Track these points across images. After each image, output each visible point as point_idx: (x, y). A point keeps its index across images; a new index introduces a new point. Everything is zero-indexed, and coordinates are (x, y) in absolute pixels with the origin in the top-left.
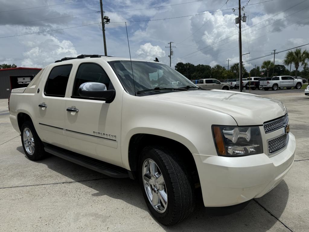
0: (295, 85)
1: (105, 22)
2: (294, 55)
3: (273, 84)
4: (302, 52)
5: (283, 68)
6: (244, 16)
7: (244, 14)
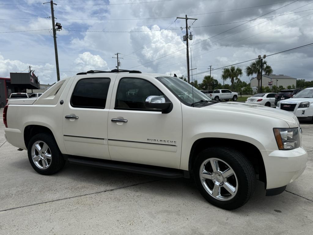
0: (232, 97)
1: (56, 29)
2: (230, 71)
3: (214, 97)
4: (236, 68)
5: (217, 82)
6: (191, 35)
7: (191, 33)
